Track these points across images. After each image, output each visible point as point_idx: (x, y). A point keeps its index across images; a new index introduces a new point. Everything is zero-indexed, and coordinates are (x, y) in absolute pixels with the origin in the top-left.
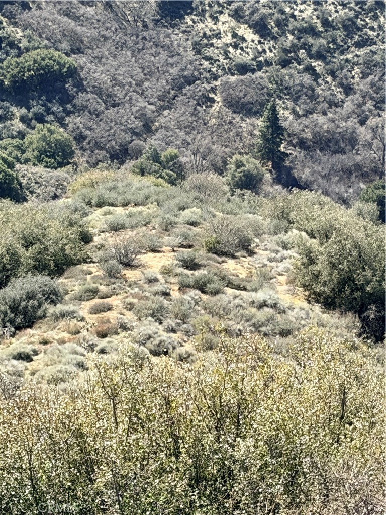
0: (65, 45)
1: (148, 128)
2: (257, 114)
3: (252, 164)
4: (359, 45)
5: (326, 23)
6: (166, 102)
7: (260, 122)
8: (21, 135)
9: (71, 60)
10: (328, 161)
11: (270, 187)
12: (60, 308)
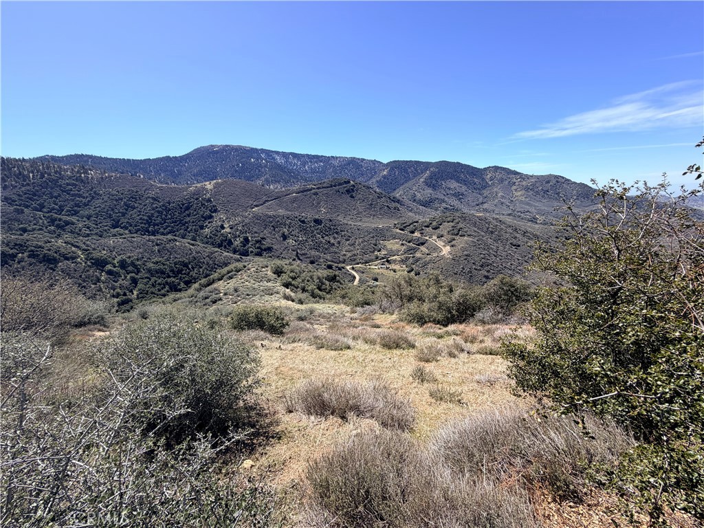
1: (281, 254)
4: (307, 243)
5: (303, 240)
6: (284, 250)
9: (271, 246)
10: (304, 257)
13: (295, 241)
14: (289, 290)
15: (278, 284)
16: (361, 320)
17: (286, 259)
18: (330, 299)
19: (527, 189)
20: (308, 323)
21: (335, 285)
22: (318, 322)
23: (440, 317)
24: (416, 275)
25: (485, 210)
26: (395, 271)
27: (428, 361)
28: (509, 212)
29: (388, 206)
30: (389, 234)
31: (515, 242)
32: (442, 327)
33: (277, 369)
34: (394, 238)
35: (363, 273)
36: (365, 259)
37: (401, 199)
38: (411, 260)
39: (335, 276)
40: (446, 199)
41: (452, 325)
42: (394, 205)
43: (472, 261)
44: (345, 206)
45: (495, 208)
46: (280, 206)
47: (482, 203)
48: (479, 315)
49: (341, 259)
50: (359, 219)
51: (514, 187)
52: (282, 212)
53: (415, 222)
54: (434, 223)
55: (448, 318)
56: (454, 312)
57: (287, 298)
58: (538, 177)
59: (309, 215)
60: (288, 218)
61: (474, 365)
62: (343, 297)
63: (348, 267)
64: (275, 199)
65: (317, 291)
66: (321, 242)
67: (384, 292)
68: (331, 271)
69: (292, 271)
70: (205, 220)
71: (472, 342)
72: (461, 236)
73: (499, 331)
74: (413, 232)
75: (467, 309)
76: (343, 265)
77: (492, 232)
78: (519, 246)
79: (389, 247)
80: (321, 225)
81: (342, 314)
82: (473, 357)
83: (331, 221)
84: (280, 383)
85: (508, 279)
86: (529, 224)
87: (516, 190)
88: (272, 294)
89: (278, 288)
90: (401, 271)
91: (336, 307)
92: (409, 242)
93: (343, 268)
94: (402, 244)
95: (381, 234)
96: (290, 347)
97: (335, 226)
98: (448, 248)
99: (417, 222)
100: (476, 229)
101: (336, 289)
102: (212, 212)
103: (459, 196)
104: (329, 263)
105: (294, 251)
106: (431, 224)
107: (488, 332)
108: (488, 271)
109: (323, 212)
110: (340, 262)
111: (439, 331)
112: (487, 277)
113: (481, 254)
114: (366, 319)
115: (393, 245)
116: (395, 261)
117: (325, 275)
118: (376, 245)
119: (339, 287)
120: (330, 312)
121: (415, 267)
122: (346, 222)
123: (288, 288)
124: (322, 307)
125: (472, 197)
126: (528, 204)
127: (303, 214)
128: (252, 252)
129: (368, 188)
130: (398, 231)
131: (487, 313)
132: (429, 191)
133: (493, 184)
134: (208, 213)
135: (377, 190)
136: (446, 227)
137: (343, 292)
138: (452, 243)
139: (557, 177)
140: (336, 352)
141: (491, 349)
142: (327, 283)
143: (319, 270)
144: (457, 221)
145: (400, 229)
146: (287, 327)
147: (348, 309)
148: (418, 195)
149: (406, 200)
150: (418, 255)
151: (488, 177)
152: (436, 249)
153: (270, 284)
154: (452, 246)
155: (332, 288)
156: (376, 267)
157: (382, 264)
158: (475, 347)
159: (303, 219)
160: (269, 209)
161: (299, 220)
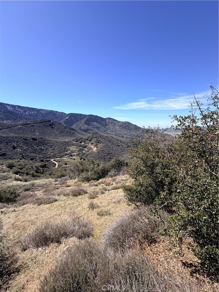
13: (21, 149)
14: (18, 175)
15: (11, 173)
16: (60, 184)
17: (15, 159)
18: (43, 177)
19: (120, 126)
20: (31, 191)
21: (45, 169)
22: (37, 190)
23: (95, 177)
24: (84, 160)
25: (107, 133)
26: (74, 160)
27: (94, 198)
28: (115, 134)
29: (69, 132)
30: (71, 143)
31: (118, 144)
32: (96, 181)
33: (13, 225)
34: (73, 145)
35: (60, 162)
36: (60, 155)
37: (75, 129)
38: (81, 154)
39: (45, 165)
40: (93, 129)
41: (101, 180)
42: (72, 131)
43: (105, 153)
44: (49, 132)
45: (110, 133)
46: (11, 132)
47: (106, 131)
48: (109, 174)
49: (48, 157)
50: (57, 137)
51: (116, 125)
52: (12, 135)
53: (82, 138)
54: (89, 139)
55: (98, 177)
56: (101, 174)
57: (17, 180)
58: (123, 122)
59: (29, 136)
60: (16, 138)
61: (111, 195)
62: (50, 174)
63: (52, 160)
64: (7, 128)
65: (35, 174)
66: (37, 149)
67: (70, 169)
68: (43, 162)
69: (20, 165)
71: (109, 185)
72: (100, 143)
73: (118, 179)
74: (81, 143)
75: (105, 172)
76: (49, 159)
77: (110, 141)
78: (119, 146)
79: (71, 149)
80: (36, 141)
81: (50, 183)
82: (110, 192)
83: (42, 139)
84: (16, 233)
85: (118, 159)
86: (122, 138)
87: (116, 126)
88: (6, 179)
89: (11, 175)
90: (77, 159)
91: (47, 180)
92: (80, 147)
93: (49, 160)
94: (77, 148)
95: (68, 144)
96: (21, 208)
97: (44, 141)
98: (95, 148)
99: (83, 138)
100: (105, 140)
101: (46, 171)
103: (98, 128)
104: (42, 159)
105: (21, 154)
106: (88, 139)
107: (114, 180)
108: (110, 156)
109: (37, 135)
110: (48, 158)
111: (96, 183)
112: (110, 158)
113: (107, 150)
114: (63, 184)
115: (73, 148)
116: (74, 155)
117: (40, 165)
118: (65, 149)
119: (48, 170)
120: (44, 183)
121: (83, 157)
122: (49, 139)
123: (17, 174)
124: (38, 182)
125: (102, 128)
126: (121, 131)
127: (26, 136)
129: (60, 124)
130: (75, 142)
131: (112, 172)
132: (86, 126)
133: (109, 124)
135: (64, 125)
136: (94, 140)
137: (50, 172)
138: (97, 146)
139: (128, 122)
140: (50, 205)
141: (116, 187)
142: (41, 169)
143: (36, 163)
144: (98, 137)
145: (76, 142)
146: (18, 197)
147: (53, 180)
148: (82, 127)
149: (77, 129)
150: (84, 152)
151: (107, 121)
152: (91, 149)
153: (5, 174)
154: (97, 147)
155: (44, 171)
156: (66, 159)
157: (69, 157)
158: (110, 187)
159: (26, 138)
160: (3, 133)
161: (23, 139)
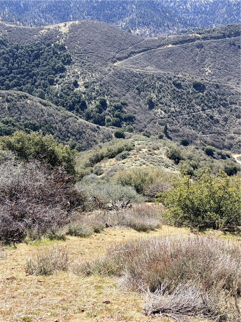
0: (133, 113)
1: (146, 127)
2: (164, 125)
3: (162, 134)
4: (181, 115)
5: (176, 111)
6: (149, 123)
7: (164, 127)
8: (125, 127)
9: (134, 115)
10: (174, 134)
11: (165, 137)
12: (129, 156)
13: (165, 112)
49: (226, 144)
52: (151, 70)
59: (188, 76)
60: (159, 79)
64: (144, 51)
66: (200, 116)
70: (56, 73)
80: (203, 92)
83: (218, 87)
93: (228, 156)
97: (223, 95)
102: (65, 64)
104: (209, 147)
109: (207, 74)
110: (224, 147)
127: (180, 75)
128: (109, 121)
134: (60, 64)
159: (179, 82)
160: (134, 64)
161: (174, 83)
